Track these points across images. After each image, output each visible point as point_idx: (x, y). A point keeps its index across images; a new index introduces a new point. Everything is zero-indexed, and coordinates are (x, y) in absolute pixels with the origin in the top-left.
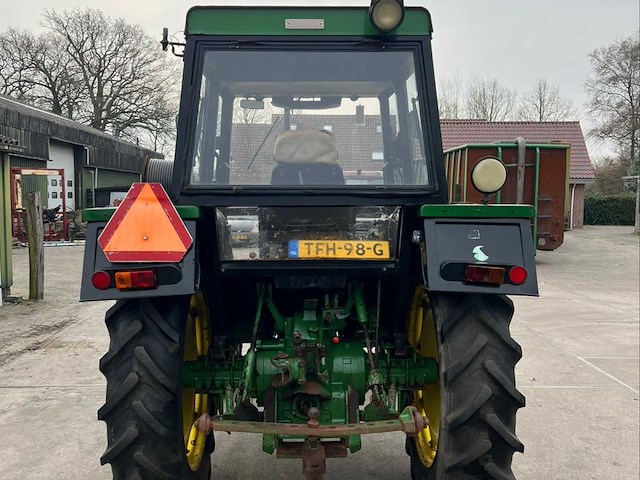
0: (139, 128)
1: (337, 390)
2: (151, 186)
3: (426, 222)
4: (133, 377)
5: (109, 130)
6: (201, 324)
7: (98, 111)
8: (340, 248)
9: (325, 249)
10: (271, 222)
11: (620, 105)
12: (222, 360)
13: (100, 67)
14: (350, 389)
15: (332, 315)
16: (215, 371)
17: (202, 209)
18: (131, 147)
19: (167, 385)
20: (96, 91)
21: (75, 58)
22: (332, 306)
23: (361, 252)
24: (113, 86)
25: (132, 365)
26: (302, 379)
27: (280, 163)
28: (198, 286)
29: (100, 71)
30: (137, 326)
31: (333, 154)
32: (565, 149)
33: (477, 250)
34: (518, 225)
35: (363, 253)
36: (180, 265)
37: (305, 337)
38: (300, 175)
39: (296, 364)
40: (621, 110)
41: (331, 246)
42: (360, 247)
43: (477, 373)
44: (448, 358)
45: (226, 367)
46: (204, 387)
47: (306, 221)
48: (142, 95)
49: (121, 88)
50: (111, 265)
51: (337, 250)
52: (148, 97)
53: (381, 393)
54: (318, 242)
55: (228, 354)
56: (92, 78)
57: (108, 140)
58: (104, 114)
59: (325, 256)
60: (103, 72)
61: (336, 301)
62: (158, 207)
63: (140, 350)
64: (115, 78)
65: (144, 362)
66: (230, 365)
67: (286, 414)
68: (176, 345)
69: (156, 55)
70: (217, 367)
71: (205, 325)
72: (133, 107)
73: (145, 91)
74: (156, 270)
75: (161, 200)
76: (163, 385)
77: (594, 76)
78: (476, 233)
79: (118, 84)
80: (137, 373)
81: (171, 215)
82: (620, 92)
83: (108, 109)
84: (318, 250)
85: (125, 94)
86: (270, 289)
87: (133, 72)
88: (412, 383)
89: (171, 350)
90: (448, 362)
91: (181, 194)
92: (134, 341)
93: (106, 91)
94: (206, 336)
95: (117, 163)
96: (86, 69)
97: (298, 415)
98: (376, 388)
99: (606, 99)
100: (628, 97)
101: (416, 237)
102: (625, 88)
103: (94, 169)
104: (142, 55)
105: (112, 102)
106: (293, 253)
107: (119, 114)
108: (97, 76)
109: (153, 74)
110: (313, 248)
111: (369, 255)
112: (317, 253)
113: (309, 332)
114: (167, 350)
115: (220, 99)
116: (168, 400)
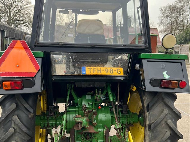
0: (22, 26)
1: (100, 128)
2: (21, 41)
3: (143, 60)
4: (11, 130)
5: (13, 26)
6: (43, 98)
7: (9, 20)
8: (103, 70)
9: (97, 71)
10: (75, 59)
11: (168, 24)
12: (52, 115)
13: (10, 6)
14: (106, 128)
15: (99, 97)
16: (49, 119)
17: (45, 53)
18: (20, 31)
19: (28, 133)
20: (8, 13)
21: (2, 3)
22: (98, 94)
23: (112, 72)
24: (14, 12)
25: (11, 124)
26: (87, 126)
27: (79, 33)
28: (42, 88)
29: (10, 7)
30: (14, 106)
31: (102, 30)
32: (157, 36)
33: (165, 73)
34: (181, 63)
35: (113, 73)
36: (34, 78)
37: (87, 106)
38: (89, 39)
39: (85, 120)
40: (169, 25)
41: (99, 69)
42: (111, 70)
43: (163, 125)
44: (150, 118)
45: (54, 118)
46: (44, 126)
47: (90, 59)
48: (24, 15)
49: (17, 13)
50: (2, 78)
51: (102, 71)
52: (25, 16)
53: (120, 132)
54: (95, 67)
55: (54, 113)
56: (7, 9)
57: (12, 29)
58: (11, 21)
59: (97, 74)
60: (11, 7)
61: (100, 92)
62: (24, 51)
63: (15, 117)
64: (15, 10)
65: (17, 122)
66: (55, 117)
67: (79, 139)
68: (32, 114)
69: (28, 3)
70: (50, 118)
71: (45, 99)
72: (20, 19)
73: (25, 14)
74: (22, 81)
75: (26, 48)
76: (26, 133)
77: (161, 15)
78: (163, 66)
79: (16, 11)
80: (14, 128)
81: (30, 55)
82: (168, 20)
83: (13, 19)
84: (94, 71)
85: (18, 15)
86: (73, 86)
87: (21, 8)
88: (128, 123)
89: (30, 116)
90: (150, 120)
91: (35, 46)
92: (13, 112)
93: (12, 13)
94: (45, 103)
95: (15, 36)
96: (5, 6)
97: (84, 139)
98: (118, 130)
99: (164, 22)
100: (170, 22)
101: (138, 67)
102: (169, 19)
103: (8, 38)
104: (24, 3)
105: (14, 17)
106: (84, 72)
107: (16, 21)
108: (9, 8)
109: (27, 9)
110: (92, 70)
111: (115, 73)
112: (94, 73)
113: (89, 104)
114: (28, 117)
115: (52, 9)
116: (28, 139)
